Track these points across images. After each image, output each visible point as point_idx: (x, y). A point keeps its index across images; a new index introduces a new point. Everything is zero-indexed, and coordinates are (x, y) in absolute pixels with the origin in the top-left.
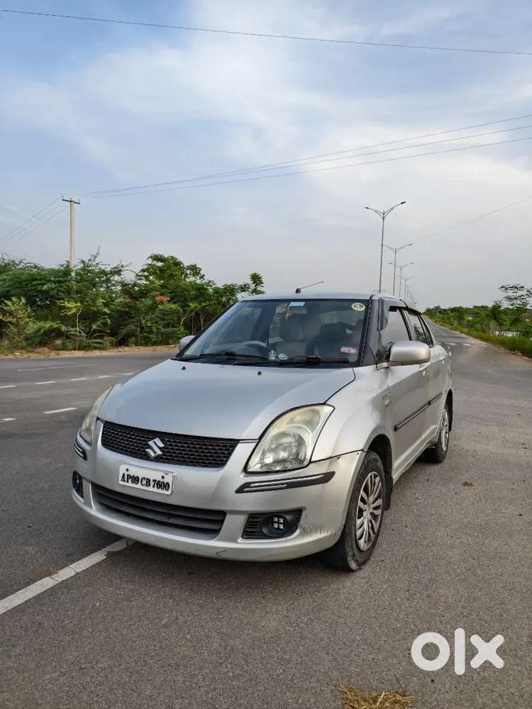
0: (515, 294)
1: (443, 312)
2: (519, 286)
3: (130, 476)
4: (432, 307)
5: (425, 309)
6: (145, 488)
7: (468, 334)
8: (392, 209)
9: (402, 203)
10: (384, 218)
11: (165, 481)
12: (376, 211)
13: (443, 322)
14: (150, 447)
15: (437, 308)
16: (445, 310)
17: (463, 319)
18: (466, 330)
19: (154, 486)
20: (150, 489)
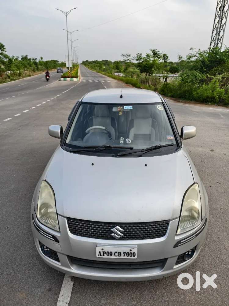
0: (127, 58)
1: (90, 63)
2: (128, 55)
3: (105, 252)
4: (85, 60)
5: (82, 61)
6: (117, 257)
7: (105, 75)
8: (70, 11)
9: (75, 8)
10: (66, 16)
11: (132, 252)
12: (62, 12)
13: (92, 68)
14: (113, 232)
15: (87, 61)
16: (90, 62)
17: (102, 67)
18: (103, 73)
19: (124, 256)
20: (122, 257)
